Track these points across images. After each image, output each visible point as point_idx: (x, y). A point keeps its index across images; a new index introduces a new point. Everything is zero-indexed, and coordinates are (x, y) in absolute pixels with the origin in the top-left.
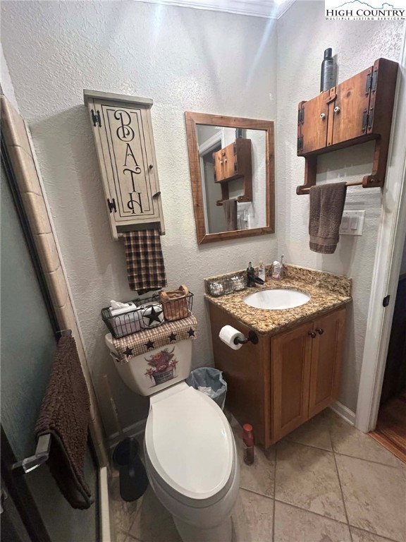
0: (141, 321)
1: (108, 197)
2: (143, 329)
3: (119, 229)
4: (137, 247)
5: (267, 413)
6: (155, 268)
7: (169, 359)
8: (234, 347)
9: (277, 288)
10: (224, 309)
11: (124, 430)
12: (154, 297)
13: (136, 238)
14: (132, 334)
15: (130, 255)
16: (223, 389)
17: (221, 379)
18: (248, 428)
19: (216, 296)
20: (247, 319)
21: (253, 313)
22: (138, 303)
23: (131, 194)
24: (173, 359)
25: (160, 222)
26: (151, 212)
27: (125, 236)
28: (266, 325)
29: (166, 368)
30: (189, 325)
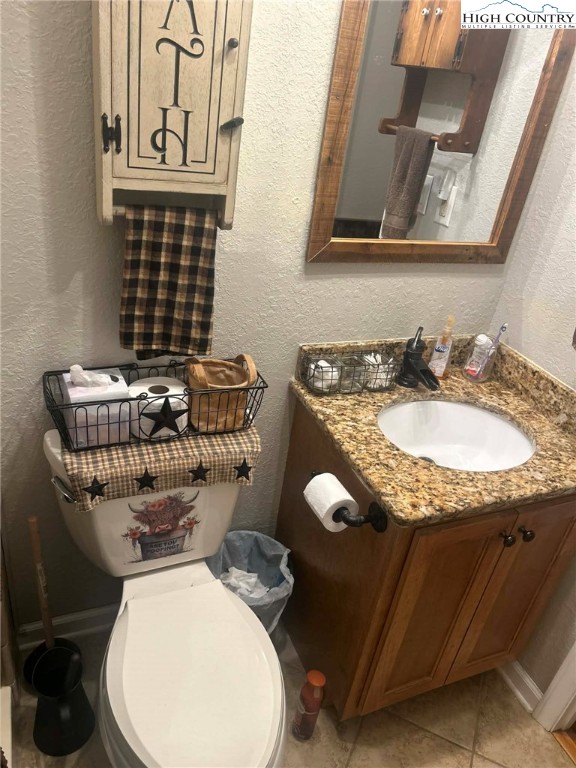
0: (135, 425)
1: (106, 109)
2: (135, 440)
3: (120, 196)
4: (156, 248)
5: (363, 661)
6: (189, 307)
7: (182, 515)
8: (331, 526)
9: (466, 402)
10: (328, 432)
11: (56, 621)
12: (170, 366)
13: (157, 227)
14: (108, 447)
15: (135, 265)
16: (284, 590)
17: (283, 567)
18: (317, 680)
19: (318, 393)
20: (374, 475)
21: (392, 463)
22: (133, 373)
23: (165, 111)
24: (191, 515)
25: (225, 197)
26: (209, 167)
27: (130, 216)
28: (414, 506)
29: (170, 532)
30: (242, 452)
